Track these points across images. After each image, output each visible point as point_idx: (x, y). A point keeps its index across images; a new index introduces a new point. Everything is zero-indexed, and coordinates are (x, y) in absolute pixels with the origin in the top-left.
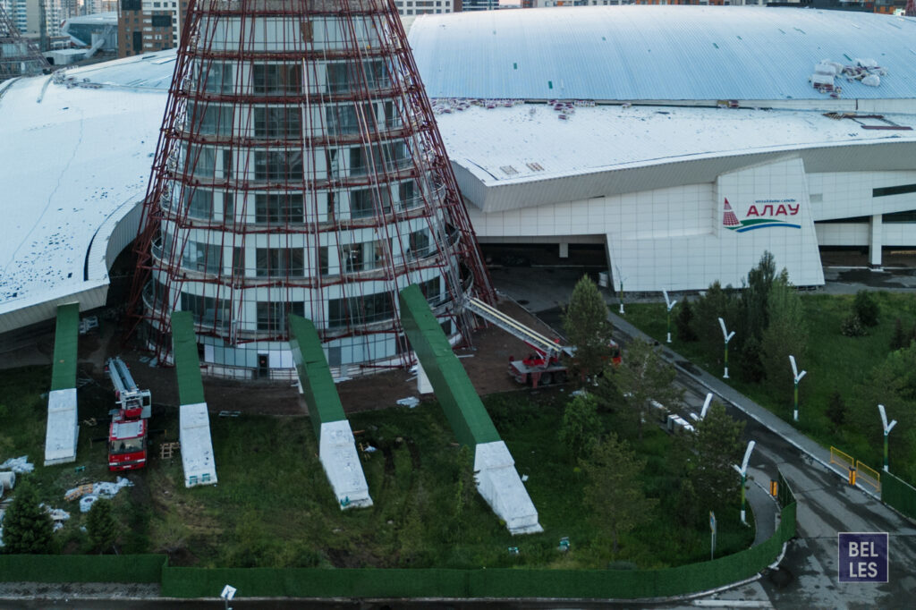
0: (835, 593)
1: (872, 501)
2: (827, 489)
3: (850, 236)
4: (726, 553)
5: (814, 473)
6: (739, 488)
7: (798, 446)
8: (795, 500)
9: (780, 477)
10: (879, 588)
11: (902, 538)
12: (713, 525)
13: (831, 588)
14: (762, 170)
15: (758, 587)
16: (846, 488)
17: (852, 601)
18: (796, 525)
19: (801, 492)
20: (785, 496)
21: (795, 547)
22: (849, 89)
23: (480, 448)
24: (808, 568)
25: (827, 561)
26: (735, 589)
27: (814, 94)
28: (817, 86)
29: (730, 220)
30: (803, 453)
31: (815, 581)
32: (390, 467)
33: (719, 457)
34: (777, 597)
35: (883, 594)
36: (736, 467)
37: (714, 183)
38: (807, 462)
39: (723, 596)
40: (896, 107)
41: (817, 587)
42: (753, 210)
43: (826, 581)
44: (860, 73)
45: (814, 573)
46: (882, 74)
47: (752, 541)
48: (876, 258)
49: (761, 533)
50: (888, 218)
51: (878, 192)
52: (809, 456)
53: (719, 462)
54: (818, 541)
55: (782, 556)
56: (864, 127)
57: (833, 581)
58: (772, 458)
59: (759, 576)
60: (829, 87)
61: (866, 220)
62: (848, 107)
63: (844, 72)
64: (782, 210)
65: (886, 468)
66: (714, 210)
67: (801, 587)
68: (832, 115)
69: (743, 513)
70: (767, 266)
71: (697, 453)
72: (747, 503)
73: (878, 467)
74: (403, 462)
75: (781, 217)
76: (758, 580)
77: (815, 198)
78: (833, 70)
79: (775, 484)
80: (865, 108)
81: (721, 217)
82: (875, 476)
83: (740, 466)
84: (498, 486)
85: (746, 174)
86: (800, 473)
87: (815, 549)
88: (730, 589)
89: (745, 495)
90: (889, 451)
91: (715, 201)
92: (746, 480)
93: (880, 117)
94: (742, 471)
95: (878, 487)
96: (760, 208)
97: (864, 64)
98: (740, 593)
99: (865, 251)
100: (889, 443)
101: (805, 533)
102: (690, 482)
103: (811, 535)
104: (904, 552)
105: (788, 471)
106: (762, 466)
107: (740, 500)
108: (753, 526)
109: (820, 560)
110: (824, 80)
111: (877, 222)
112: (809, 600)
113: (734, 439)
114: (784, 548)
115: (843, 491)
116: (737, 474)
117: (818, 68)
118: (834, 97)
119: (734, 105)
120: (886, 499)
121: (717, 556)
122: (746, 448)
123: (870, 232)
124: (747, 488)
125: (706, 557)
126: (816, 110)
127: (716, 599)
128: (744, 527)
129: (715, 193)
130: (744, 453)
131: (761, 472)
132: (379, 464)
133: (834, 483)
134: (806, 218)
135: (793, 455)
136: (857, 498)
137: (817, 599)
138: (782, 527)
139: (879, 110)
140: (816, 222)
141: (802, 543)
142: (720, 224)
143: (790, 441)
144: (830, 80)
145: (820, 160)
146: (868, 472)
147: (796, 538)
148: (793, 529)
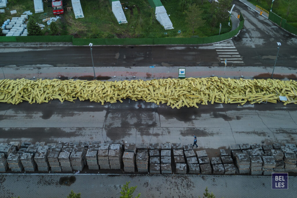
0: (252, 42)
1: (266, 19)
2: (253, 16)
4: (223, 33)
5: (251, 12)
6: (229, 17)
7: (247, 5)
8: (244, 19)
9: (241, 13)
10: (263, 41)
11: (273, 28)
12: (220, 26)
13: (250, 41)
15: (231, 41)
16: (259, 16)
17: (256, 44)
18: (244, 25)
19: (246, 17)
20: (241, 19)
21: (242, 31)
23: (157, 8)
24: (245, 36)
25: (250, 34)
26: (224, 41)
30: (248, 7)
31: (247, 39)
32: (132, 13)
33: (224, 9)
34: (236, 43)
35: (264, 42)
36: (229, 11)
38: (249, 9)
39: (221, 43)
41: (247, 41)
43: (250, 39)
45: (246, 37)
47: (231, 30)
49: (234, 28)
52: (250, 8)
53: (224, 10)
54: (249, 29)
55: (238, 33)
57: (251, 39)
58: (239, 9)
59: (232, 38)
65: (271, 11)
67: (243, 41)
69: (229, 23)
71: (218, 8)
72: (231, 20)
73: (269, 10)
74: (136, 12)
79: (239, 15)
82: (268, 13)
83: (230, 11)
84: (162, 17)
86: (247, 12)
87: (248, 31)
88: (223, 42)
89: (230, 18)
90: (273, 6)
92: (231, 15)
94: (230, 12)
95: (268, 15)
98: (226, 43)
100: (273, 4)
101: (246, 27)
102: (215, 16)
103: (247, 28)
104: (272, 32)
105: (243, 12)
107: (229, 20)
108: (232, 26)
109: (249, 34)
112: (244, 44)
113: (229, 4)
114: (239, 32)
115: (258, 17)
116: (229, 13)
120: (270, 18)
121: (221, 34)
122: (232, 6)
124: (231, 17)
125: (218, 34)
127: (219, 44)
128: (229, 27)
130: (231, 8)
131: (236, 12)
132: (129, 13)
133: (255, 15)
135: (245, 8)
136: (261, 18)
137: (246, 44)
138: (240, 26)
141: (244, 30)
143: (245, 4)
146: (265, 11)
147: (243, 29)
148: (243, 27)
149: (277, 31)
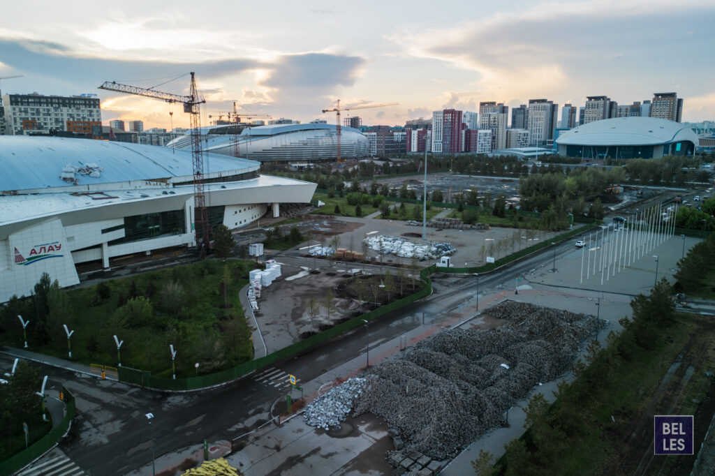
0: (100, 434)
1: (114, 383)
2: (90, 386)
3: (92, 256)
4: (35, 441)
5: (83, 380)
6: (41, 404)
7: (73, 370)
8: (73, 398)
9: (64, 388)
10: (121, 423)
11: (132, 395)
12: (26, 430)
13: (97, 433)
14: (36, 229)
15: (59, 451)
16: (100, 382)
17: (109, 434)
18: (76, 409)
19: (76, 392)
20: (68, 398)
21: (76, 422)
22: (84, 180)
24: (84, 428)
25: (93, 421)
26: (43, 457)
27: (64, 183)
28: (65, 179)
29: (19, 259)
30: (76, 372)
31: (89, 433)
33: (26, 392)
34: (68, 450)
35: (123, 424)
36: (38, 393)
37: (6, 240)
38: (79, 376)
39: (37, 464)
40: (109, 187)
41: (90, 435)
42: (33, 251)
43: (95, 430)
44: (88, 171)
45: (87, 430)
46: (100, 171)
47: (51, 427)
48: (106, 264)
49: (56, 422)
50: (111, 243)
51: (104, 231)
52: (79, 373)
53: (26, 394)
54: (88, 413)
55: (69, 429)
56: (94, 199)
57: (98, 429)
58: (58, 381)
59: (57, 444)
60: (72, 179)
61: (100, 246)
62: (84, 189)
63: (79, 171)
64: (51, 249)
65: (120, 365)
66: (8, 255)
67: (81, 439)
68: (75, 194)
69: (44, 416)
70: (45, 280)
71: (11, 395)
72: (46, 409)
73: (115, 365)
75: (51, 253)
76: (56, 447)
77: (69, 239)
78: (73, 170)
79: (62, 394)
80: (93, 189)
81: (13, 258)
82: (114, 370)
83: (40, 392)
85: (26, 232)
86: (76, 383)
87: (87, 417)
88: (40, 459)
89: (44, 405)
90: (121, 355)
91: (8, 250)
92: (44, 398)
93: (101, 193)
94: (41, 394)
95: (116, 374)
96: (38, 250)
97: (90, 166)
98: (47, 458)
99: (100, 262)
100: (121, 352)
101: (81, 411)
102: (8, 412)
103: (84, 411)
104: (132, 401)
105: (68, 384)
106: (53, 387)
107: (42, 409)
108: (51, 420)
109: (90, 422)
110: (68, 176)
111: (105, 246)
112: (86, 443)
113: (34, 378)
114: (70, 424)
115: (99, 383)
116: (39, 396)
117: (64, 169)
118: (75, 184)
119: (15, 193)
120: (121, 379)
121: (30, 444)
122: (43, 381)
123: (102, 252)
124: (46, 402)
125: (25, 448)
126: (65, 192)
127: (31, 468)
128: (46, 423)
129: (7, 245)
130: (41, 384)
131: (53, 391)
133: (93, 381)
134: (66, 251)
135: (70, 375)
136: (105, 384)
137: (90, 442)
138: (68, 414)
139: (101, 189)
140: (72, 252)
141: (80, 417)
142: (13, 263)
143: (68, 368)
144: (72, 175)
145: (69, 219)
146: (111, 370)
147: (76, 416)
148: (74, 412)
149: (139, 396)
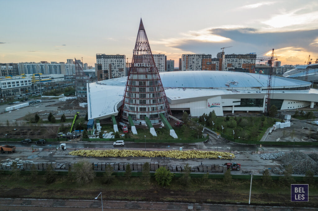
1: (220, 137)
2: (214, 136)
3: (229, 109)
14: (214, 98)
16: (217, 136)
19: (211, 136)
22: (232, 86)
23: (171, 130)
27: (225, 86)
28: (226, 85)
29: (209, 106)
34: (205, 143)
37: (207, 100)
39: (198, 143)
40: (239, 89)
42: (213, 104)
44: (233, 83)
46: (238, 83)
48: (233, 112)
50: (235, 106)
51: (233, 102)
55: (206, 140)
56: (232, 92)
58: (208, 133)
60: (228, 85)
61: (232, 106)
62: (231, 89)
63: (231, 83)
64: (217, 104)
66: (207, 104)
68: (228, 90)
70: (213, 112)
75: (217, 105)
77: (223, 103)
78: (229, 82)
80: (234, 89)
81: (208, 105)
82: (220, 134)
84: (173, 134)
85: (212, 99)
91: (207, 103)
93: (236, 90)
96: (214, 104)
97: (235, 81)
110: (227, 84)
117: (227, 82)
118: (229, 87)
119: (212, 88)
123: (232, 108)
126: (225, 89)
128: (203, 138)
129: (207, 102)
134: (221, 105)
139: (236, 89)
140: (223, 107)
142: (207, 106)
144: (228, 84)
145: (224, 97)
147: (209, 139)
